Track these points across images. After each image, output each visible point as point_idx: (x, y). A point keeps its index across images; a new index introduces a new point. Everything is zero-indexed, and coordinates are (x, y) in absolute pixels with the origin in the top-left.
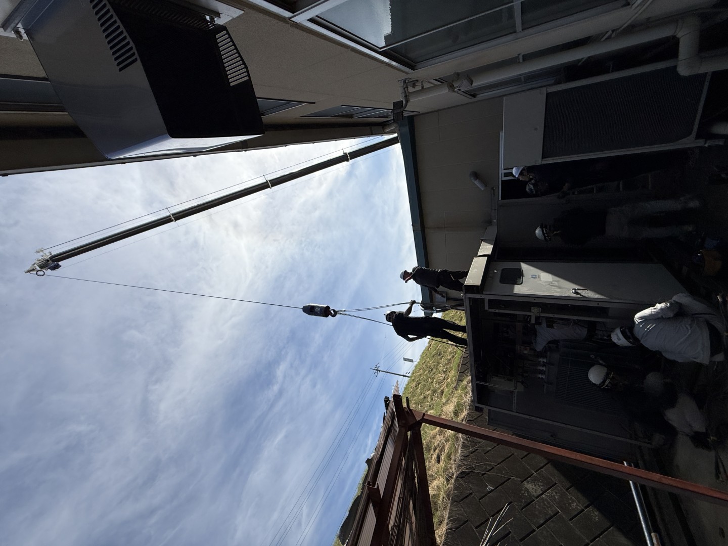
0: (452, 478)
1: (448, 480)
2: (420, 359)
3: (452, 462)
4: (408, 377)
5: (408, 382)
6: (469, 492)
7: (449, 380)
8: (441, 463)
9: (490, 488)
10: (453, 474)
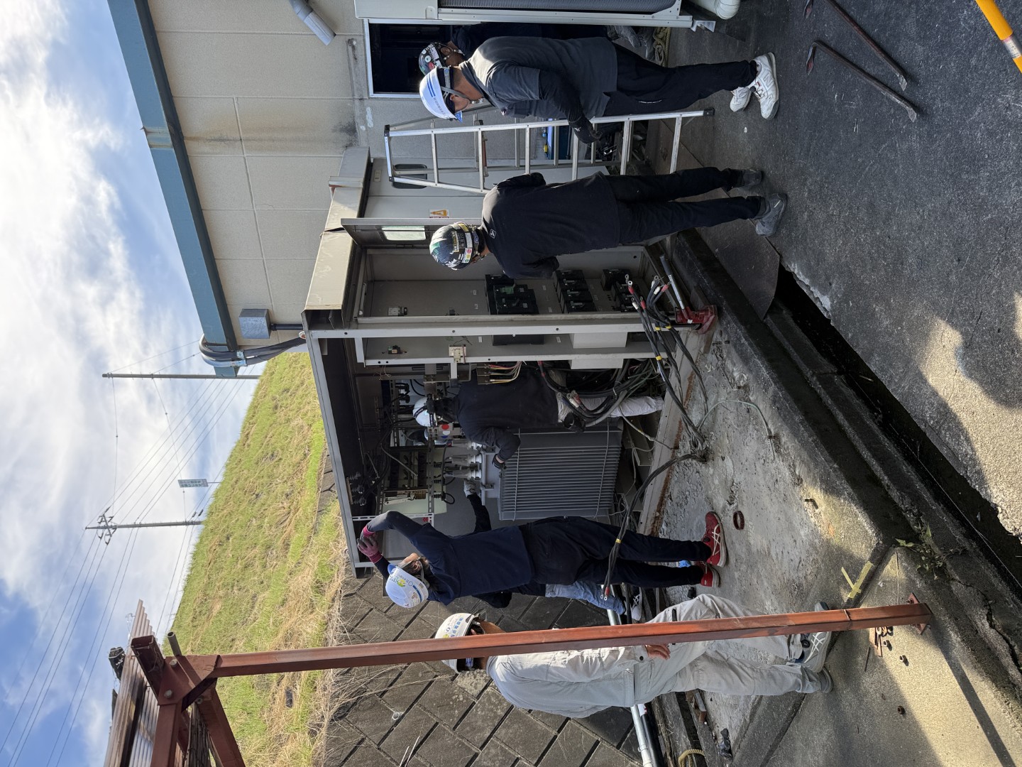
0: (320, 726)
1: (313, 733)
2: (225, 475)
3: (319, 693)
4: (198, 523)
5: (201, 538)
6: (356, 740)
7: (300, 513)
8: (295, 703)
9: (397, 713)
10: (323, 717)
